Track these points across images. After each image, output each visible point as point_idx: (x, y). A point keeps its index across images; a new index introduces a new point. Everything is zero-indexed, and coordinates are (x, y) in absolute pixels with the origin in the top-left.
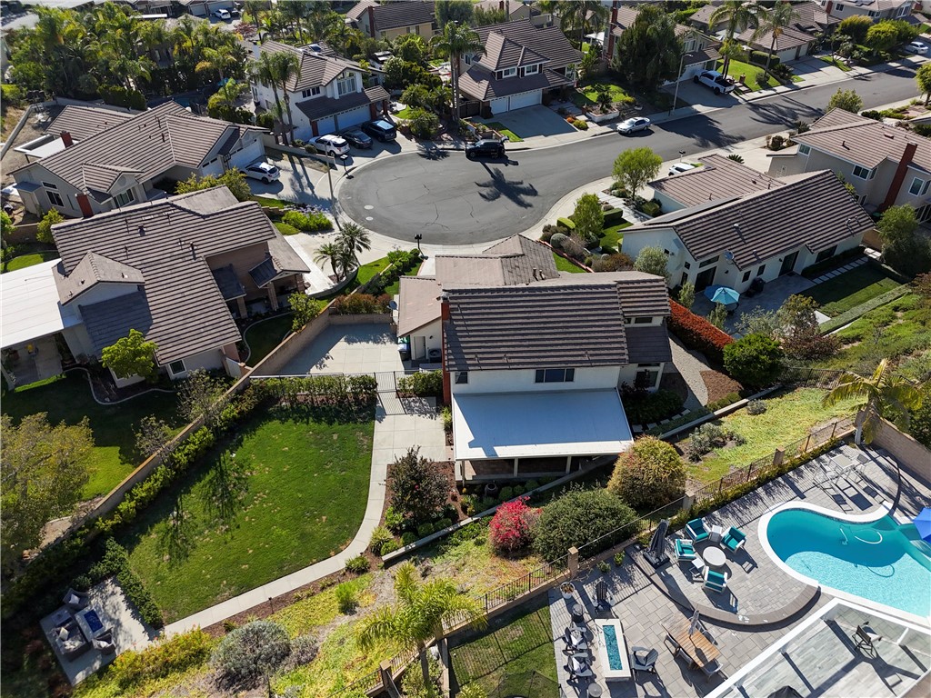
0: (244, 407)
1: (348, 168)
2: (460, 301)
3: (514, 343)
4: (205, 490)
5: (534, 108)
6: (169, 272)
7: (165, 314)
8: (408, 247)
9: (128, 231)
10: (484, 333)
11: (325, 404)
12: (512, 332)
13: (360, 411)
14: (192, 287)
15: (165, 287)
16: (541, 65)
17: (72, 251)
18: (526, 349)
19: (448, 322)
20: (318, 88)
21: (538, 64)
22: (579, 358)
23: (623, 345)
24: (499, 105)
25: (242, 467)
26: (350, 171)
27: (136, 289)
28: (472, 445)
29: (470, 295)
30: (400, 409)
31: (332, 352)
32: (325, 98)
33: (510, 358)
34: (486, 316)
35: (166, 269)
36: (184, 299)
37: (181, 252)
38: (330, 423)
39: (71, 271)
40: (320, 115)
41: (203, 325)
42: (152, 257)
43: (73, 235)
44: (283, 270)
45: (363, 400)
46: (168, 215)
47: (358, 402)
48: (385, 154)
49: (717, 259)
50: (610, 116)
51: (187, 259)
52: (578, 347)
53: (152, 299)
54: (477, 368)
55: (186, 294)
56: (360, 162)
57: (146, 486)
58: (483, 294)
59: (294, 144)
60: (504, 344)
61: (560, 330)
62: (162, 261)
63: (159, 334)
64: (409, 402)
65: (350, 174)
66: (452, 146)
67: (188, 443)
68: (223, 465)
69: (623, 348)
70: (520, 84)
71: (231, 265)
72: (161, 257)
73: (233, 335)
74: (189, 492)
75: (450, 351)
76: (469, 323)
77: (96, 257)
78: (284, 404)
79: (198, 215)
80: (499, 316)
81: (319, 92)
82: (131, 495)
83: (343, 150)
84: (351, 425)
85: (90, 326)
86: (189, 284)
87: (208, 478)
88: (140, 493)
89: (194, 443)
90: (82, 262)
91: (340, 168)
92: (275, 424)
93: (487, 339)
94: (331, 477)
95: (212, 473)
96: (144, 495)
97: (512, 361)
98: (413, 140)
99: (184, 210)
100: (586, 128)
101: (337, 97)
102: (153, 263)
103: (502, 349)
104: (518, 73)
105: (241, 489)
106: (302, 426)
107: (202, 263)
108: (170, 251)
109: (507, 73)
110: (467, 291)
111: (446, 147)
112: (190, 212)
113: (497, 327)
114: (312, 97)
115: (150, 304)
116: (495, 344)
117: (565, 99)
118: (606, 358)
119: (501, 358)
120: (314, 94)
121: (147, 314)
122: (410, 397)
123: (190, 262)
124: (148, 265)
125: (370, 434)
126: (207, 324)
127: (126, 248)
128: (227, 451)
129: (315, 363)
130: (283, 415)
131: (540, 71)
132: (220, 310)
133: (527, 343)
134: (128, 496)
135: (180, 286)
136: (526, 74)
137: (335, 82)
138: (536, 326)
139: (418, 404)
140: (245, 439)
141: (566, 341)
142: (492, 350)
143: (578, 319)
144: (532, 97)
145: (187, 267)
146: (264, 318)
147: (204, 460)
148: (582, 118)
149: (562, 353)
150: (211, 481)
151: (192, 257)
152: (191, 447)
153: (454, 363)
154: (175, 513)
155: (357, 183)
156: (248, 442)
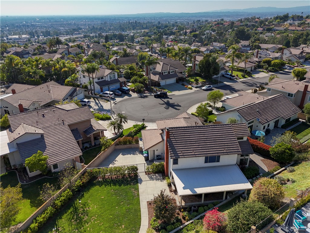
0: (84, 180)
1: (114, 101)
2: (173, 131)
3: (196, 147)
4: (69, 217)
5: (174, 84)
6: (54, 130)
7: (52, 145)
8: (140, 123)
9: (38, 116)
10: (183, 143)
11: (117, 179)
12: (194, 142)
13: (132, 180)
14: (63, 135)
15: (52, 135)
16: (175, 71)
17: (15, 123)
18: (201, 149)
19: (169, 139)
20: (103, 77)
21: (174, 70)
22: (222, 151)
23: (238, 146)
24: (163, 83)
25: (85, 205)
26: (115, 102)
27: (40, 136)
28: (184, 188)
29: (176, 129)
30: (148, 178)
31: (117, 159)
32: (105, 81)
33: (195, 152)
34: (183, 137)
35: (53, 129)
36: (59, 140)
37: (59, 123)
38: (120, 185)
39: (15, 130)
40: (104, 85)
41: (67, 149)
42: (47, 125)
43: (16, 118)
44: (97, 129)
45: (132, 176)
46: (54, 110)
47: (130, 177)
48: (126, 97)
49: (253, 122)
50: (199, 86)
51: (61, 125)
52: (221, 147)
53: (46, 140)
54: (183, 157)
55: (60, 138)
56: (118, 99)
57: (43, 216)
58: (181, 129)
59: (95, 94)
60: (192, 147)
61: (213, 141)
62: (51, 126)
63: (49, 153)
64: (151, 176)
65: (115, 103)
66: (149, 94)
67: (61, 196)
68: (76, 205)
69: (238, 147)
70: (169, 76)
71: (77, 128)
72: (51, 125)
73: (79, 153)
74: (61, 218)
75: (171, 151)
76: (177, 139)
77: (25, 125)
78: (100, 179)
79: (65, 110)
80: (188, 136)
81: (103, 79)
82: (36, 220)
83: (112, 96)
84: (129, 186)
85: (21, 151)
86: (62, 134)
87: (70, 211)
88: (40, 219)
89: (64, 196)
90: (19, 127)
91: (112, 101)
92: (97, 187)
93: (185, 145)
94: (124, 208)
95: (71, 209)
96: (42, 220)
97: (196, 153)
98: (135, 93)
99: (60, 109)
100: (192, 89)
101: (109, 80)
102: (47, 127)
103: (191, 149)
104: (168, 73)
105: (85, 215)
106: (108, 188)
107: (67, 127)
108: (54, 122)
109: (165, 73)
110: (174, 128)
111: (147, 95)
112: (62, 109)
113: (188, 141)
114: (101, 80)
115: (46, 142)
116: (188, 147)
117: (183, 81)
118: (232, 151)
119: (192, 152)
120: (101, 79)
121: (44, 146)
122: (151, 174)
123: (62, 126)
124: (45, 128)
125: (137, 190)
126: (69, 149)
127: (37, 122)
128: (78, 200)
129: (111, 163)
130: (100, 184)
131: (175, 73)
132: (74, 144)
133: (201, 146)
134: (34, 221)
135: (58, 135)
136: (171, 73)
137: (109, 75)
138: (203, 140)
139: (155, 176)
140: (85, 194)
141: (216, 145)
142: (187, 149)
143: (219, 136)
144: (173, 80)
145: (61, 128)
146: (88, 148)
147: (68, 204)
148: (190, 86)
149: (215, 150)
150: (71, 212)
151: (63, 125)
152: (63, 198)
153: (173, 155)
154: (55, 228)
155: (118, 105)
156: (86, 195)
